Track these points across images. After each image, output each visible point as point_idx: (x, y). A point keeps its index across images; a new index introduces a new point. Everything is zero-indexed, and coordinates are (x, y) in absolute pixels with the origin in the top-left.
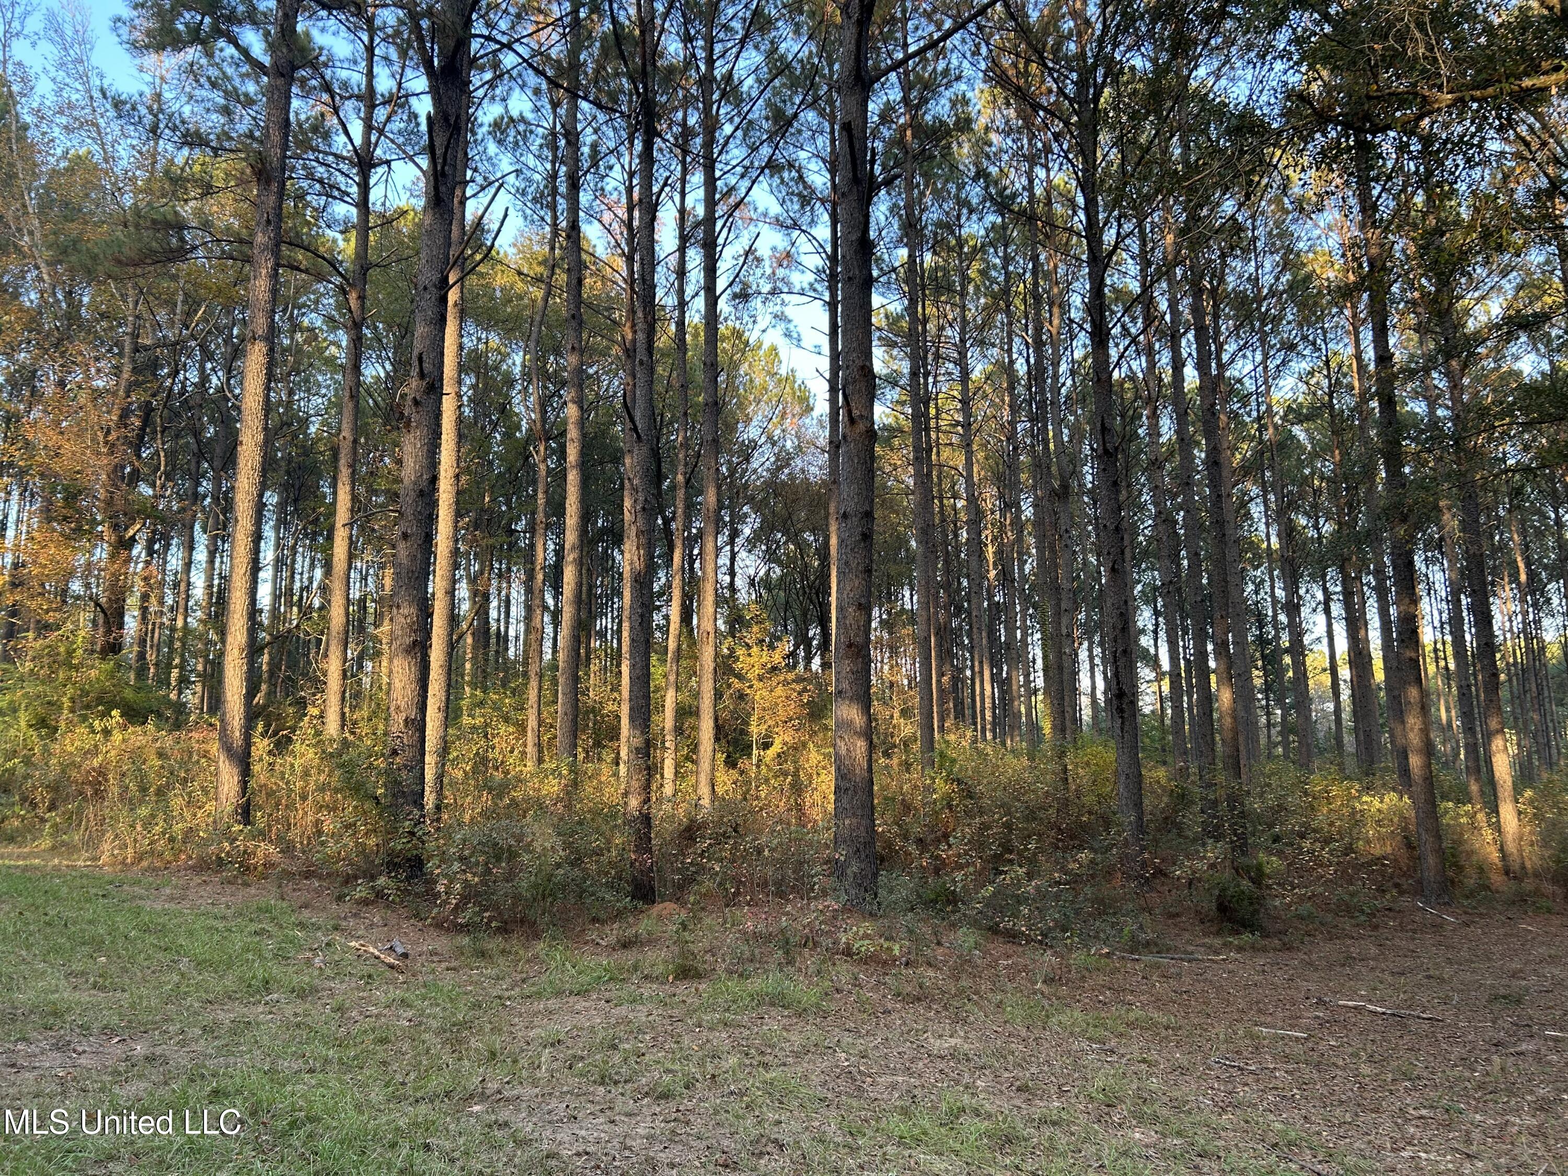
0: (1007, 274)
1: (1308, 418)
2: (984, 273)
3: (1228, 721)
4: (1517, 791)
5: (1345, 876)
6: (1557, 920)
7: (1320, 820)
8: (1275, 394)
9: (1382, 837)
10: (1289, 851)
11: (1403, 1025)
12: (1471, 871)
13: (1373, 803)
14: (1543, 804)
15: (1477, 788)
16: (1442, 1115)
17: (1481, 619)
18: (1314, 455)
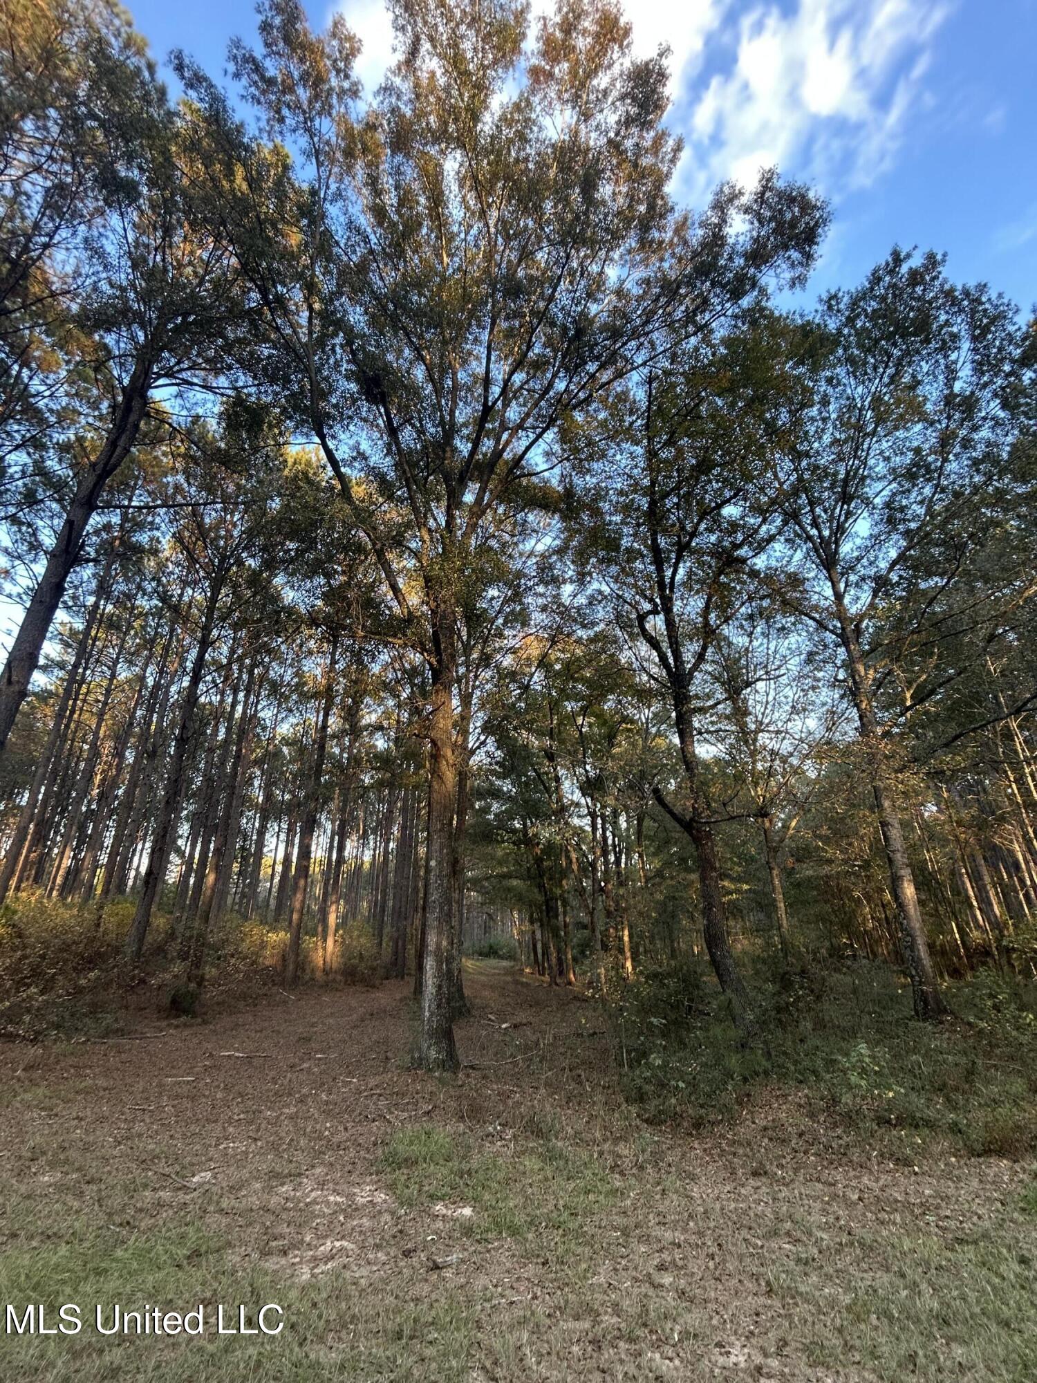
0: (156, 633)
1: (290, 744)
2: (143, 628)
3: (209, 892)
4: (336, 931)
5: (248, 978)
6: (338, 994)
7: (244, 947)
8: (278, 730)
9: (272, 955)
10: (223, 965)
11: (250, 1063)
12: (308, 971)
13: (273, 937)
14: (346, 937)
15: (320, 929)
16: (250, 1116)
17: (341, 848)
18: (290, 762)
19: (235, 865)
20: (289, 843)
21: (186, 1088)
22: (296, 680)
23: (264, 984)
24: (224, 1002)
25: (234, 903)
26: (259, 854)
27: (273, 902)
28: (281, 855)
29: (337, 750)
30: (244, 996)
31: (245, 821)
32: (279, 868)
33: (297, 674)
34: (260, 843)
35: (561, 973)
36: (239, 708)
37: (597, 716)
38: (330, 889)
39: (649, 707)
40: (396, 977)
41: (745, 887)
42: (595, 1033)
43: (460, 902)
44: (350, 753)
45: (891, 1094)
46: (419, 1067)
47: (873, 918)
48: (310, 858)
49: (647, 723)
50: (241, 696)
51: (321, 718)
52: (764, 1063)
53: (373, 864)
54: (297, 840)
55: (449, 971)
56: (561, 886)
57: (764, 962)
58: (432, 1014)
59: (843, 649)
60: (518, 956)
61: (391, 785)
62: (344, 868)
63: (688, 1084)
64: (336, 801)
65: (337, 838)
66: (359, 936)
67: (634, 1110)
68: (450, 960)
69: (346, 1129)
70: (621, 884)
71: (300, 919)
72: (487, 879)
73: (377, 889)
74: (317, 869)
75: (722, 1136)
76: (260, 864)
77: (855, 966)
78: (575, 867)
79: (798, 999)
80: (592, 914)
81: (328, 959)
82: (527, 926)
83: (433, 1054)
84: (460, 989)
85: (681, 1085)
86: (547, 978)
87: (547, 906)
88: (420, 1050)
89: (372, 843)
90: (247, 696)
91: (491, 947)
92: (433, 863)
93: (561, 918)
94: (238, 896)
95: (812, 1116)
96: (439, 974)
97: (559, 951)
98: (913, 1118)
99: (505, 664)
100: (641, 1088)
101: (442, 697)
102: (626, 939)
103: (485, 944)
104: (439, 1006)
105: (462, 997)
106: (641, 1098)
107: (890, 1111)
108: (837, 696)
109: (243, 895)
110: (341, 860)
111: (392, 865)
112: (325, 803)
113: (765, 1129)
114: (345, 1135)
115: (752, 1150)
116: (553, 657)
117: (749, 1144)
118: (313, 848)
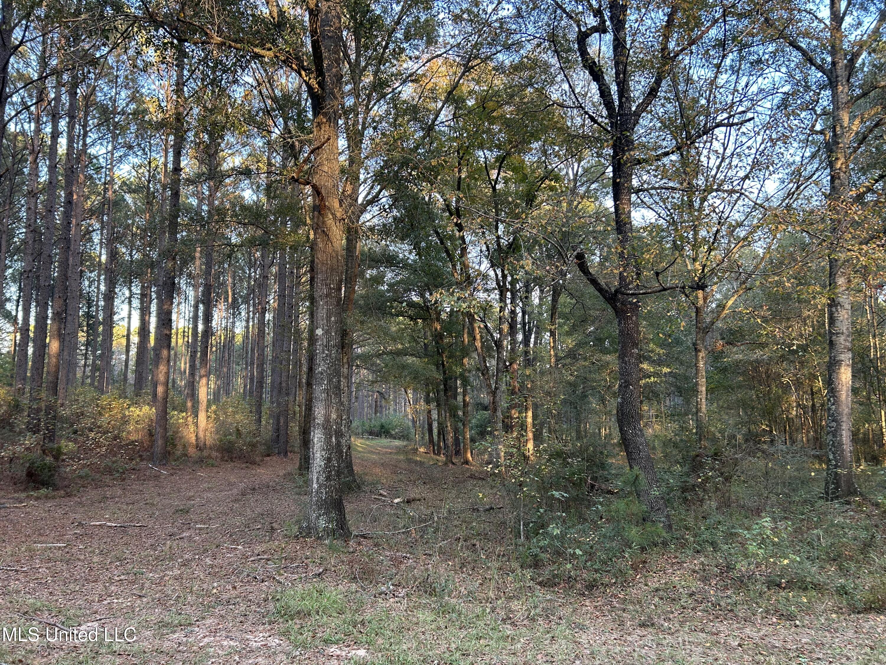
1: (134, 191)
3: (53, 363)
4: (209, 406)
5: (111, 452)
6: (215, 470)
7: (104, 420)
8: (117, 173)
9: (137, 431)
10: (81, 439)
11: (125, 532)
12: (180, 447)
13: (135, 412)
14: (220, 413)
15: (189, 404)
16: (131, 577)
17: (208, 318)
18: (136, 214)
19: (81, 334)
20: (144, 311)
21: (59, 553)
22: (133, 106)
23: (131, 459)
24: (87, 476)
25: (85, 377)
26: (109, 323)
27: (131, 377)
28: (136, 323)
29: (194, 202)
30: (109, 471)
31: (87, 283)
32: (135, 339)
33: (133, 99)
34: (110, 312)
35: (458, 453)
36: (63, 141)
37: (514, 170)
38: (197, 362)
39: (579, 161)
40: (279, 453)
41: (666, 370)
42: (492, 508)
43: (348, 377)
44: (211, 204)
45: (786, 562)
46: (308, 535)
47: (798, 405)
48: (171, 328)
49: (575, 180)
50: (63, 124)
51: (171, 158)
52: (664, 534)
53: (246, 337)
54: (154, 308)
55: (338, 444)
56: (462, 364)
57: (675, 445)
58: (320, 487)
59: (828, 92)
60: (412, 436)
61: (263, 244)
62: (213, 340)
63: (585, 553)
64: (198, 262)
65: (201, 306)
66: (234, 413)
67: (528, 573)
68: (339, 434)
69: (235, 588)
70: (528, 363)
71: (166, 392)
72: (379, 356)
73: (252, 364)
74: (180, 341)
75: (615, 596)
76: (111, 334)
77: (772, 450)
78: (478, 344)
79: (707, 479)
80: (494, 393)
81: (201, 434)
82: (422, 405)
83: (322, 523)
84: (349, 466)
85: (578, 552)
86: (442, 458)
87: (445, 385)
88: (308, 520)
89: (243, 314)
90: (71, 126)
91: (382, 426)
92: (319, 332)
93: (460, 398)
94: (88, 369)
95: (705, 580)
96: (328, 447)
97: (456, 430)
98: (803, 582)
99: (404, 96)
100: (536, 555)
101: (326, 131)
102: (530, 420)
103: (376, 423)
104: (328, 478)
105: (351, 471)
106: (536, 564)
107: (781, 577)
108: (808, 154)
109: (95, 368)
110: (208, 332)
111: (269, 338)
112: (185, 263)
113: (657, 590)
114: (234, 593)
115: (641, 607)
116: (465, 89)
117: (639, 602)
118: (174, 317)
